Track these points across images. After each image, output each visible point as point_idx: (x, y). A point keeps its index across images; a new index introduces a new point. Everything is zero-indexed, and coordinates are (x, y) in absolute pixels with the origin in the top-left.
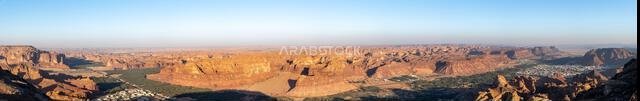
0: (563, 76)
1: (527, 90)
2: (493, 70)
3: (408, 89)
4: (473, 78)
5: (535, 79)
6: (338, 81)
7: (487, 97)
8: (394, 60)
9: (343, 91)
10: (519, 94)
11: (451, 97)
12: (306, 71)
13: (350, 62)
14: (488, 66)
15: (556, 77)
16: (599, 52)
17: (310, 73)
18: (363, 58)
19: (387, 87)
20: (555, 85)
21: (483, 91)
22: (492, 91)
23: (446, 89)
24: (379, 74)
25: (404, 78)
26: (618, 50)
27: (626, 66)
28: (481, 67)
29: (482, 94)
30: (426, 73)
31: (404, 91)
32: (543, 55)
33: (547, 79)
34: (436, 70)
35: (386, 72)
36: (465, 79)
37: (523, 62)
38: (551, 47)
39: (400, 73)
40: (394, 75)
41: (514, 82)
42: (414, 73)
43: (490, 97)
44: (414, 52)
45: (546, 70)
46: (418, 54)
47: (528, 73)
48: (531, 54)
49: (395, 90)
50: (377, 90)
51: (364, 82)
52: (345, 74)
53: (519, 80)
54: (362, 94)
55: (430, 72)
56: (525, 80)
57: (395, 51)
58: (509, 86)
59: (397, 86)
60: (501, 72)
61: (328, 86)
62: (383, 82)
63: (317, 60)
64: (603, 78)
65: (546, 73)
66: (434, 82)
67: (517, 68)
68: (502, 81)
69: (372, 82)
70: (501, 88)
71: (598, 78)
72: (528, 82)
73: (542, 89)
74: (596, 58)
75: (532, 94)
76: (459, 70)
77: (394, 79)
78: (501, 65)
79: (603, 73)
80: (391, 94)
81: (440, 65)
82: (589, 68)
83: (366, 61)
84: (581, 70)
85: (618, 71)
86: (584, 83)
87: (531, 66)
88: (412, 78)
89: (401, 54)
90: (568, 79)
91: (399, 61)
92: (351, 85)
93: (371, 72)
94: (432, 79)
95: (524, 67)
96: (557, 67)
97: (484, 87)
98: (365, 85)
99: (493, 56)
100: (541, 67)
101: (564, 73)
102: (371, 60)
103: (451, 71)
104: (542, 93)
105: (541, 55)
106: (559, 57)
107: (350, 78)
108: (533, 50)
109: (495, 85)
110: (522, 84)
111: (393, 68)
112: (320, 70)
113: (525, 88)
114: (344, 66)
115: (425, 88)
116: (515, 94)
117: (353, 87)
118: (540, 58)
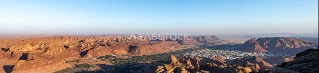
0: (223, 59)
1: (193, 67)
2: (167, 51)
3: (110, 64)
4: (154, 57)
5: (198, 59)
6: (56, 62)
7: (163, 70)
8: (101, 45)
9: (60, 69)
10: (186, 69)
11: (139, 69)
12: (25, 57)
13: (66, 47)
14: (164, 49)
15: (216, 59)
16: (261, 41)
17: (29, 57)
18: (77, 44)
19: (95, 63)
20: (215, 65)
21: (161, 65)
22: (166, 66)
23: (135, 64)
24: (89, 55)
25: (107, 57)
26: (287, 39)
27: (298, 55)
28: (159, 49)
29: (160, 68)
30: (122, 53)
31: (108, 65)
32: (205, 42)
33: (209, 60)
34: (129, 52)
35: (95, 53)
36: (148, 57)
37: (189, 46)
38: (212, 36)
39: (105, 54)
40: (100, 55)
41: (183, 61)
42: (114, 53)
43: (166, 70)
44: (115, 40)
45: (207, 53)
46: (117, 41)
47: (193, 55)
48: (195, 41)
49: (101, 65)
50: (88, 66)
51: (78, 61)
52: (62, 56)
53: (186, 59)
54: (77, 70)
55: (125, 52)
56: (191, 59)
57: (101, 39)
58: (179, 63)
59: (103, 62)
60: (173, 53)
61: (47, 67)
62: (92, 60)
63: (37, 47)
64: (266, 64)
65: (208, 56)
66: (128, 59)
67: (185, 51)
68: (174, 59)
69: (84, 60)
70: (173, 64)
71: (261, 64)
72: (194, 61)
73: (204, 67)
74: (257, 46)
75: (196, 70)
76: (144, 51)
77: (101, 58)
78: (173, 48)
79: (266, 60)
80: (99, 68)
81: (132, 48)
82: (250, 54)
83: (79, 46)
84: (241, 55)
85: (287, 60)
86: (245, 66)
87: (195, 50)
88: (112, 57)
89: (105, 41)
90: (227, 62)
91: (104, 46)
92: (67, 64)
93: (83, 54)
94: (126, 57)
95: (190, 50)
96: (217, 51)
97: (161, 63)
98: (79, 63)
99: (168, 42)
100: (204, 51)
101: (224, 57)
102: (83, 45)
103: (139, 52)
104: (205, 70)
105: (203, 41)
106: (219, 44)
107: (66, 59)
108: (197, 39)
109: (169, 62)
110: (189, 62)
111: (100, 50)
112: (39, 55)
113: (191, 65)
114: (61, 50)
115: (122, 63)
116: (183, 69)
117: (69, 66)
118: (202, 44)
